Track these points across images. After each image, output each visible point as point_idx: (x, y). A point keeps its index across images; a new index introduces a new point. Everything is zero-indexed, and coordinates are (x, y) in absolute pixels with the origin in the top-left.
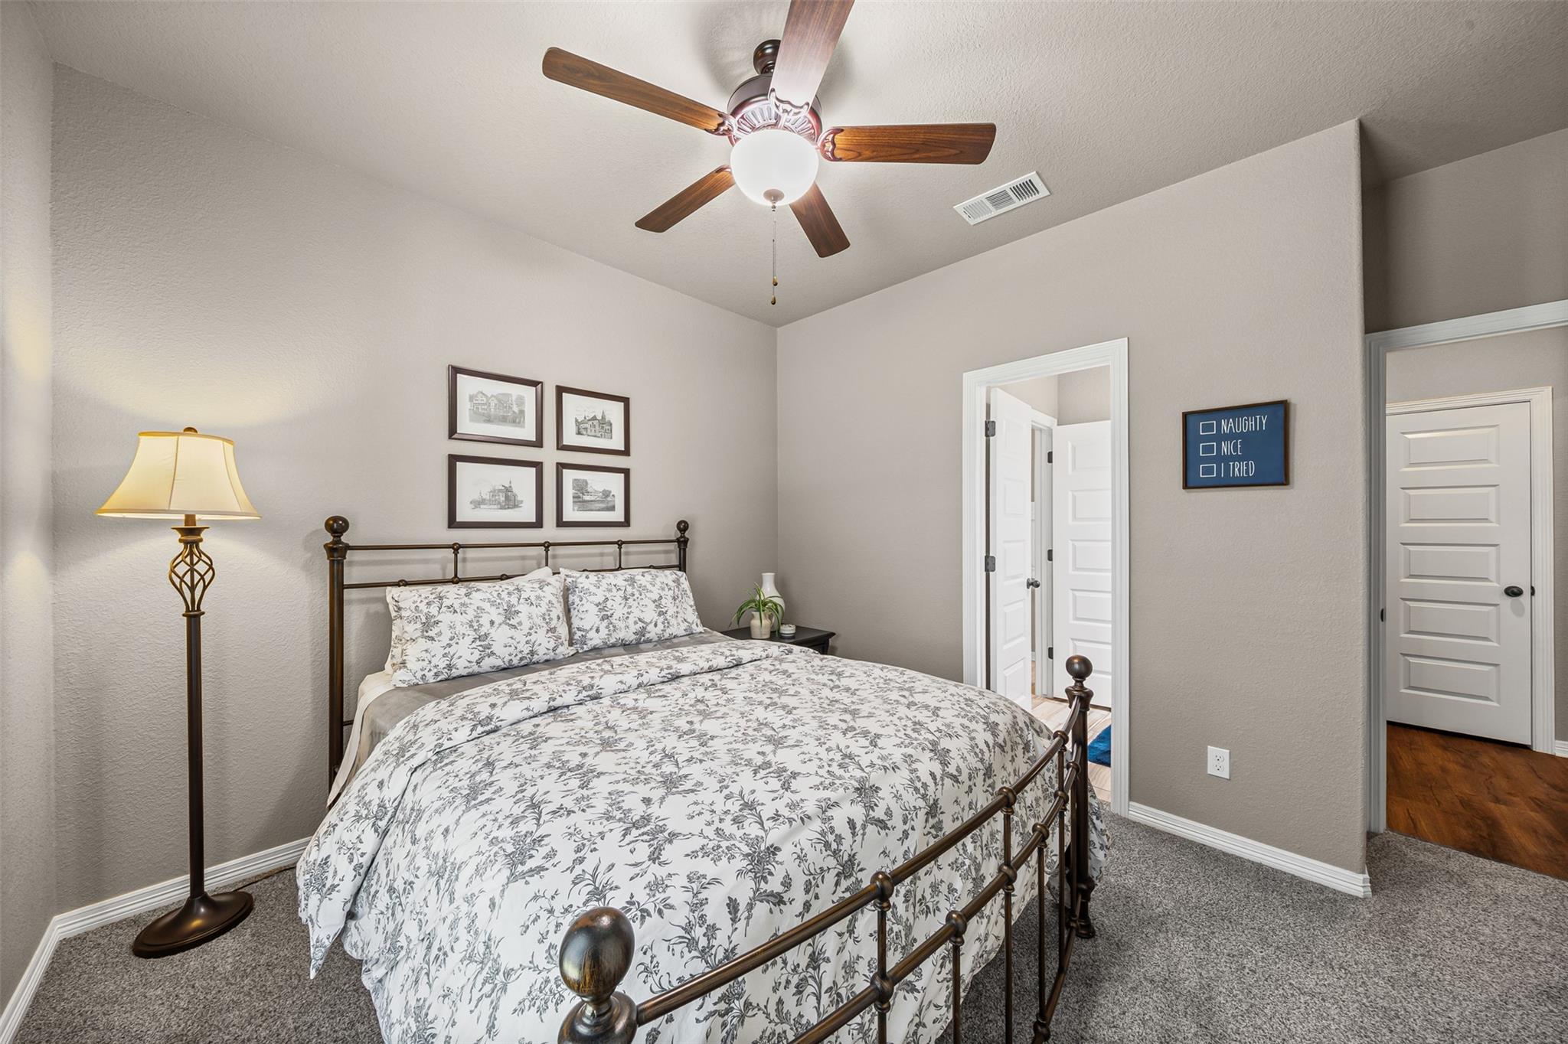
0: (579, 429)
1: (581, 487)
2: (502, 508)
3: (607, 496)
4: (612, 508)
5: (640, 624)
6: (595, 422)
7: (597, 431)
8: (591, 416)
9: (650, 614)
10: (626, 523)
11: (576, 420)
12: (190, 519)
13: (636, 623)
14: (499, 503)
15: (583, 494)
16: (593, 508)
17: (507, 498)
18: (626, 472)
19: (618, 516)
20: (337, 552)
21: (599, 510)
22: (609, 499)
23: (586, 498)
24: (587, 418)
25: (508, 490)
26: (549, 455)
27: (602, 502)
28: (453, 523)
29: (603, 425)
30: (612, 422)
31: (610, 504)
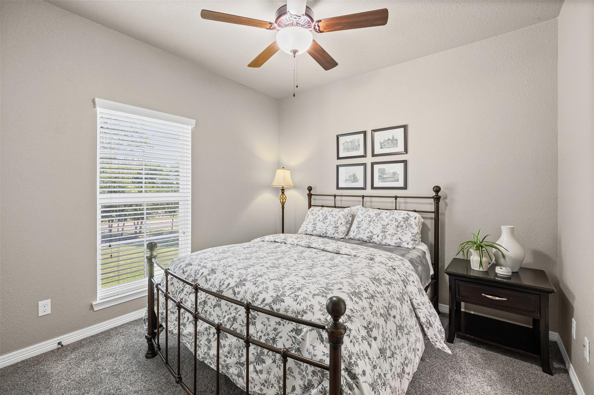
0: (381, 146)
1: (382, 172)
2: (352, 182)
3: (395, 175)
4: (398, 180)
5: (371, 234)
6: (389, 141)
7: (390, 145)
8: (387, 139)
9: (377, 231)
10: (405, 188)
11: (380, 142)
12: (283, 187)
13: (369, 233)
14: (352, 181)
15: (383, 175)
16: (388, 181)
17: (354, 178)
18: (405, 162)
19: (401, 184)
20: (310, 196)
21: (390, 182)
22: (396, 176)
23: (385, 176)
24: (385, 140)
25: (354, 175)
26: (369, 160)
27: (392, 178)
28: (338, 188)
29: (394, 141)
30: (397, 139)
31: (396, 179)
